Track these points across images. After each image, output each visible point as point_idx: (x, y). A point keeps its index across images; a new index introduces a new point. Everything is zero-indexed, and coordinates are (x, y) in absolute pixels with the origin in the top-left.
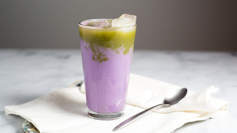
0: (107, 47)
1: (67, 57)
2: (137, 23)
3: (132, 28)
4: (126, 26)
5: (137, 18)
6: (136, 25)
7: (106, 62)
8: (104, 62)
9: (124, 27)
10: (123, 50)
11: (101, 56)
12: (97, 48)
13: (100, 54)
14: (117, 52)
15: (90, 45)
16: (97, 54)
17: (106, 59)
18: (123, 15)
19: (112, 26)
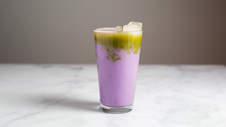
0: (120, 48)
1: (81, 69)
2: (142, 28)
3: (140, 32)
4: (135, 30)
5: (143, 25)
6: (142, 30)
7: (119, 61)
8: (117, 61)
9: (134, 31)
10: (133, 51)
11: (115, 56)
12: (111, 50)
13: (114, 54)
14: (128, 53)
15: (105, 47)
16: (111, 54)
17: (119, 59)
18: (130, 23)
19: (123, 31)
